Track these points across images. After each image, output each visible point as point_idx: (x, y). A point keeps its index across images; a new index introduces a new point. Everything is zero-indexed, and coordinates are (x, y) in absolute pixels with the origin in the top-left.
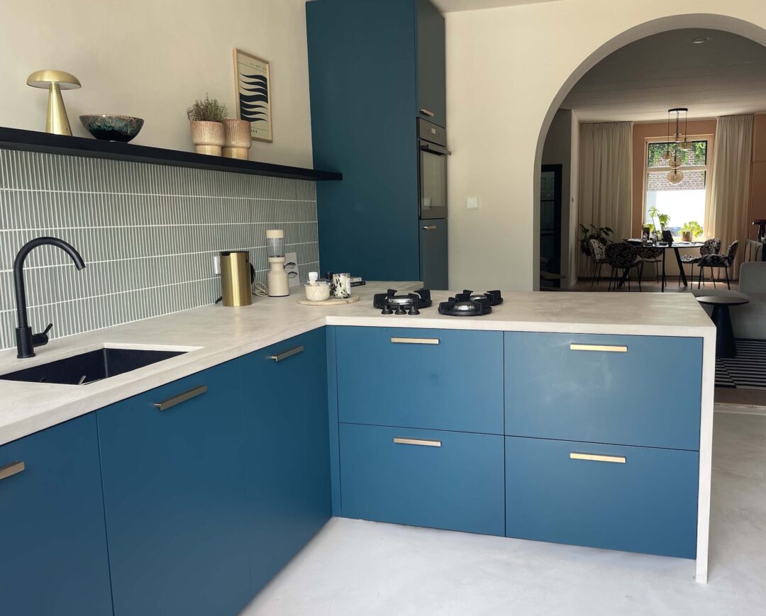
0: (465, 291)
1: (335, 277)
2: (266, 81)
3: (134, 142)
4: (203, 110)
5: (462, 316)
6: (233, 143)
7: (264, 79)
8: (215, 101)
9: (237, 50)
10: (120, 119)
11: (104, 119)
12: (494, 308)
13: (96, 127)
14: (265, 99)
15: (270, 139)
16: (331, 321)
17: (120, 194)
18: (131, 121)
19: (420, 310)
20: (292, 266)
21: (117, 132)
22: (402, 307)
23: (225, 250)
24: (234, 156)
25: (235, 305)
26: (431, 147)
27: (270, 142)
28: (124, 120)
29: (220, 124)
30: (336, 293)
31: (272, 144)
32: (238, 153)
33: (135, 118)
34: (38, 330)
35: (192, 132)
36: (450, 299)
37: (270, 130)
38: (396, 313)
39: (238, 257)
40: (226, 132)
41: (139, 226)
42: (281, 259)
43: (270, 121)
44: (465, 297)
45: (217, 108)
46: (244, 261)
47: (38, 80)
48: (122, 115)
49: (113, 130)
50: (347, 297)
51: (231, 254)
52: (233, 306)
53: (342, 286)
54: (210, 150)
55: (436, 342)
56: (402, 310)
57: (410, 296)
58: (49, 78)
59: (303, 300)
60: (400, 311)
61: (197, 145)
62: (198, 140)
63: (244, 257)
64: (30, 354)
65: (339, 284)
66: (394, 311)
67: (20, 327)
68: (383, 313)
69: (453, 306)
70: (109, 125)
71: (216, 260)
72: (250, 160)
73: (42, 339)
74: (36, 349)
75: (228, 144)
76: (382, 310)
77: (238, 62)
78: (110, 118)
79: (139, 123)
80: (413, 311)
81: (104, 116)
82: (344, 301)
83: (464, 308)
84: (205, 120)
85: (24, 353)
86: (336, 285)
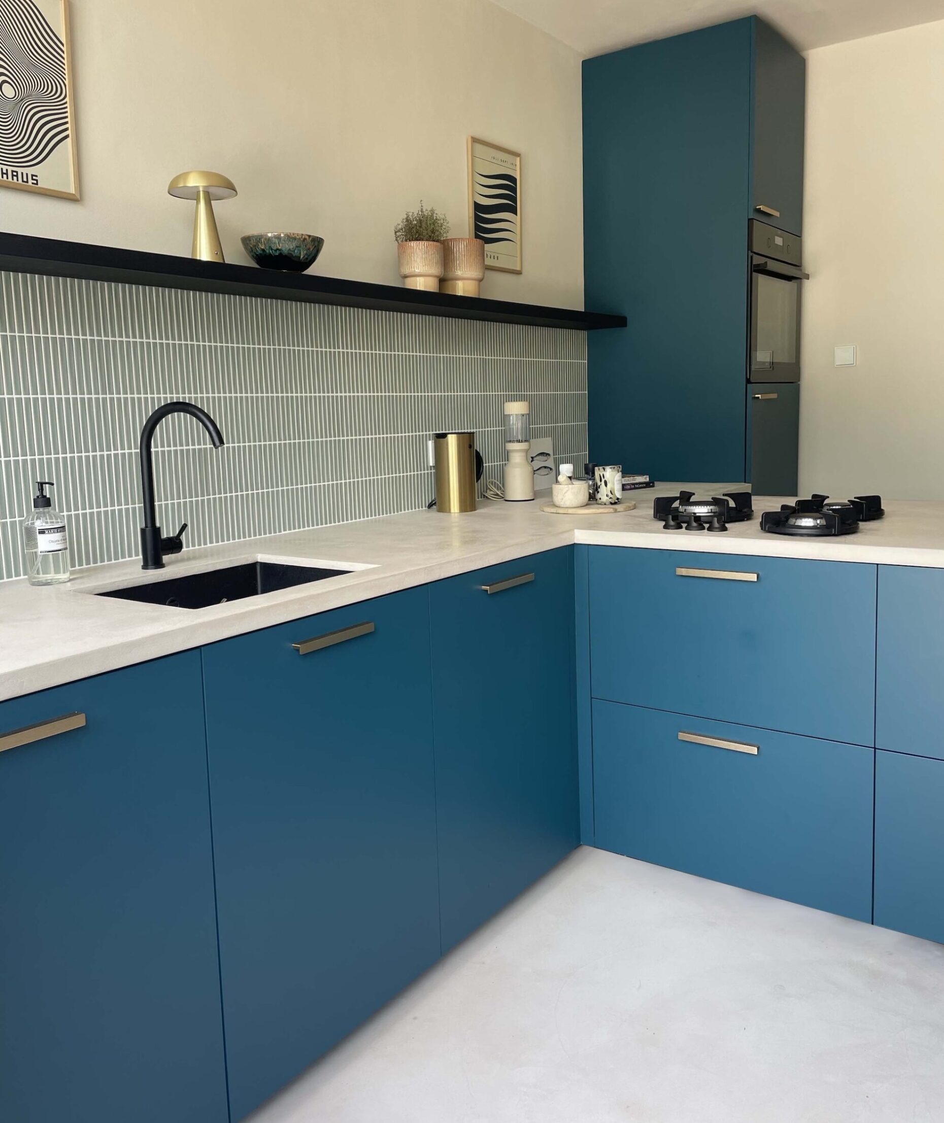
0: (814, 496)
1: (598, 472)
2: (515, 184)
3: (311, 271)
4: (416, 225)
5: (802, 535)
6: (459, 273)
7: (513, 179)
8: (432, 211)
9: (472, 138)
10: (290, 238)
11: (269, 239)
12: (862, 525)
13: (260, 252)
14: (513, 210)
15: (518, 269)
16: (582, 537)
17: (296, 348)
18: (305, 239)
19: (727, 525)
20: (545, 458)
21: (286, 256)
22: (698, 519)
23: (441, 432)
24: (460, 293)
25: (452, 511)
26: (772, 266)
27: (519, 273)
28: (295, 239)
29: (438, 244)
30: (598, 496)
31: (521, 277)
32: (463, 288)
33: (309, 236)
34: (168, 532)
35: (400, 257)
36: (784, 507)
37: (519, 255)
38: (687, 529)
39: (459, 440)
40: (446, 256)
41: (322, 394)
42: (523, 446)
43: (519, 243)
44: (814, 505)
45: (435, 222)
46: (467, 446)
47: (181, 185)
48: (292, 232)
49: (281, 254)
50: (615, 503)
51: (449, 436)
52: (449, 512)
53: (609, 485)
54: (423, 283)
55: (753, 577)
56: (699, 523)
57: (716, 502)
58: (195, 181)
59: (548, 506)
60: (694, 524)
61: (406, 277)
62: (406, 270)
63: (468, 441)
64: (159, 564)
65: (603, 483)
66: (684, 525)
67: (146, 527)
68: (666, 527)
69: (787, 519)
70: (275, 248)
71: (431, 444)
72: (481, 297)
73: (174, 545)
74: (166, 558)
75: (451, 275)
76: (663, 523)
77: (473, 157)
78: (278, 237)
79: (317, 244)
80: (716, 525)
81: (270, 235)
82: (610, 509)
83: (808, 522)
84: (417, 240)
85: (150, 563)
86: (599, 483)
